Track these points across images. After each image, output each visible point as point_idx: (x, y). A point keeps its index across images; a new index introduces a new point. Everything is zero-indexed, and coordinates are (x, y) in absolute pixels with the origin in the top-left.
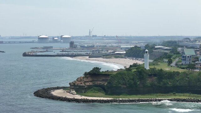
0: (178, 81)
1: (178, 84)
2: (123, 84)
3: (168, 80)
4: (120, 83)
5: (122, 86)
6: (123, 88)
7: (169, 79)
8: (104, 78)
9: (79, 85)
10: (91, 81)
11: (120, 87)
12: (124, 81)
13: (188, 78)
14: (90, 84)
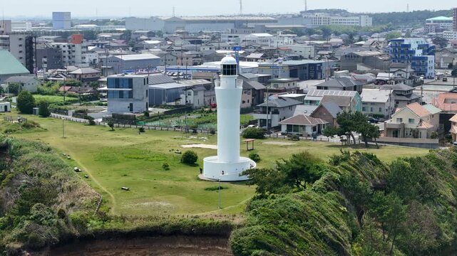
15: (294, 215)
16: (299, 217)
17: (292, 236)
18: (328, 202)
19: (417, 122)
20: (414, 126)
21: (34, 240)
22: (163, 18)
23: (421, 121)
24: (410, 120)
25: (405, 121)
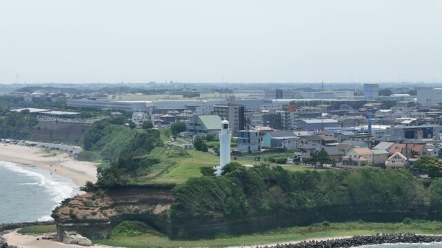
0: (324, 194)
1: (327, 201)
2: (216, 210)
3: (304, 192)
4: (208, 208)
5: (215, 214)
6: (217, 218)
7: (304, 189)
8: (143, 196)
9: (88, 218)
10: (112, 207)
11: (212, 216)
12: (216, 200)
13: (346, 185)
14: (111, 212)
23: (360, 157)
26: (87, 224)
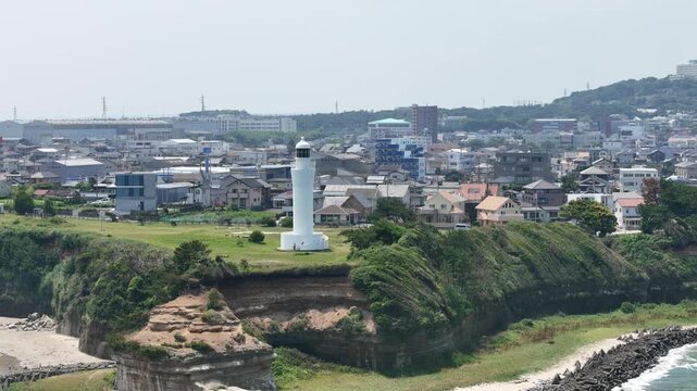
15: (394, 259)
16: (398, 260)
17: (397, 272)
18: (414, 253)
19: (449, 208)
20: (447, 211)
21: (207, 276)
22: (20, 122)
23: (453, 207)
24: (442, 206)
25: (438, 207)
26: (238, 363)
